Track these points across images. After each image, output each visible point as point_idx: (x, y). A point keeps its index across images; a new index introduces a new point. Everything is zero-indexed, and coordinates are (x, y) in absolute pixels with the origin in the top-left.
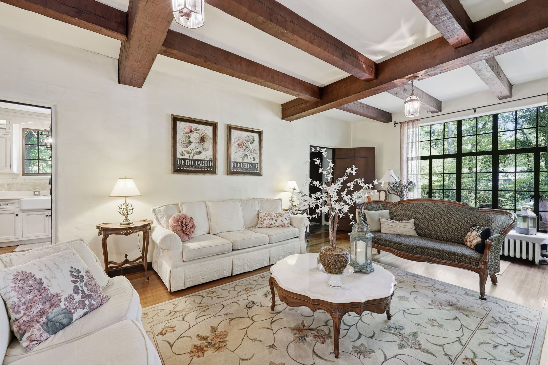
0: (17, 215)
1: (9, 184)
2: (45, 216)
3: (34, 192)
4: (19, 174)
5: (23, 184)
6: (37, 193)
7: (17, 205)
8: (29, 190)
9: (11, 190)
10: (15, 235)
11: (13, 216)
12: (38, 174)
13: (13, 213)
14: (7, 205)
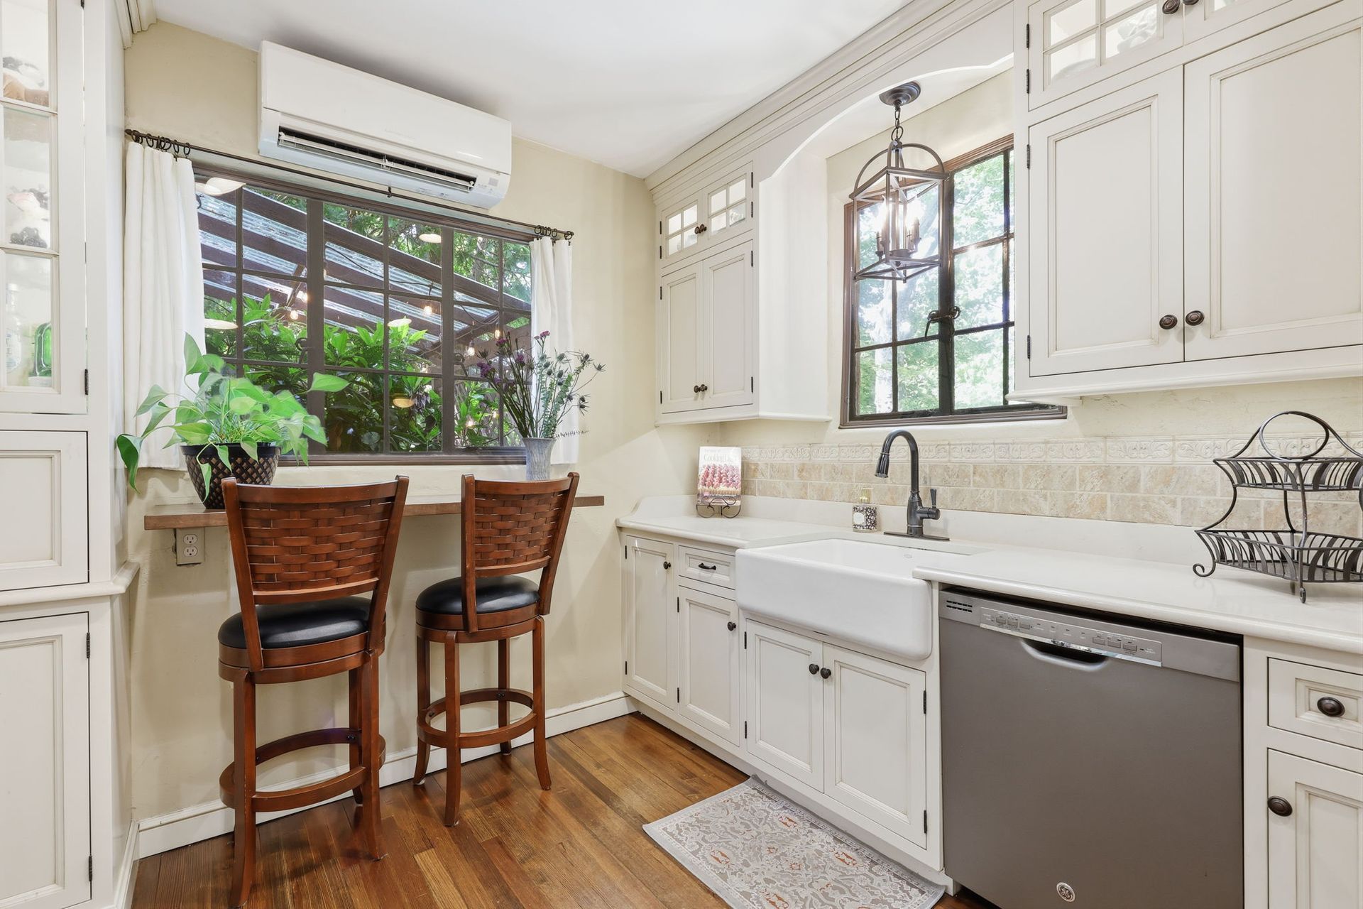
0: (732, 627)
1: (803, 470)
2: (807, 667)
4: (828, 422)
6: (858, 518)
8: (851, 497)
9: (803, 497)
10: (730, 722)
13: (728, 614)
14: (714, 568)
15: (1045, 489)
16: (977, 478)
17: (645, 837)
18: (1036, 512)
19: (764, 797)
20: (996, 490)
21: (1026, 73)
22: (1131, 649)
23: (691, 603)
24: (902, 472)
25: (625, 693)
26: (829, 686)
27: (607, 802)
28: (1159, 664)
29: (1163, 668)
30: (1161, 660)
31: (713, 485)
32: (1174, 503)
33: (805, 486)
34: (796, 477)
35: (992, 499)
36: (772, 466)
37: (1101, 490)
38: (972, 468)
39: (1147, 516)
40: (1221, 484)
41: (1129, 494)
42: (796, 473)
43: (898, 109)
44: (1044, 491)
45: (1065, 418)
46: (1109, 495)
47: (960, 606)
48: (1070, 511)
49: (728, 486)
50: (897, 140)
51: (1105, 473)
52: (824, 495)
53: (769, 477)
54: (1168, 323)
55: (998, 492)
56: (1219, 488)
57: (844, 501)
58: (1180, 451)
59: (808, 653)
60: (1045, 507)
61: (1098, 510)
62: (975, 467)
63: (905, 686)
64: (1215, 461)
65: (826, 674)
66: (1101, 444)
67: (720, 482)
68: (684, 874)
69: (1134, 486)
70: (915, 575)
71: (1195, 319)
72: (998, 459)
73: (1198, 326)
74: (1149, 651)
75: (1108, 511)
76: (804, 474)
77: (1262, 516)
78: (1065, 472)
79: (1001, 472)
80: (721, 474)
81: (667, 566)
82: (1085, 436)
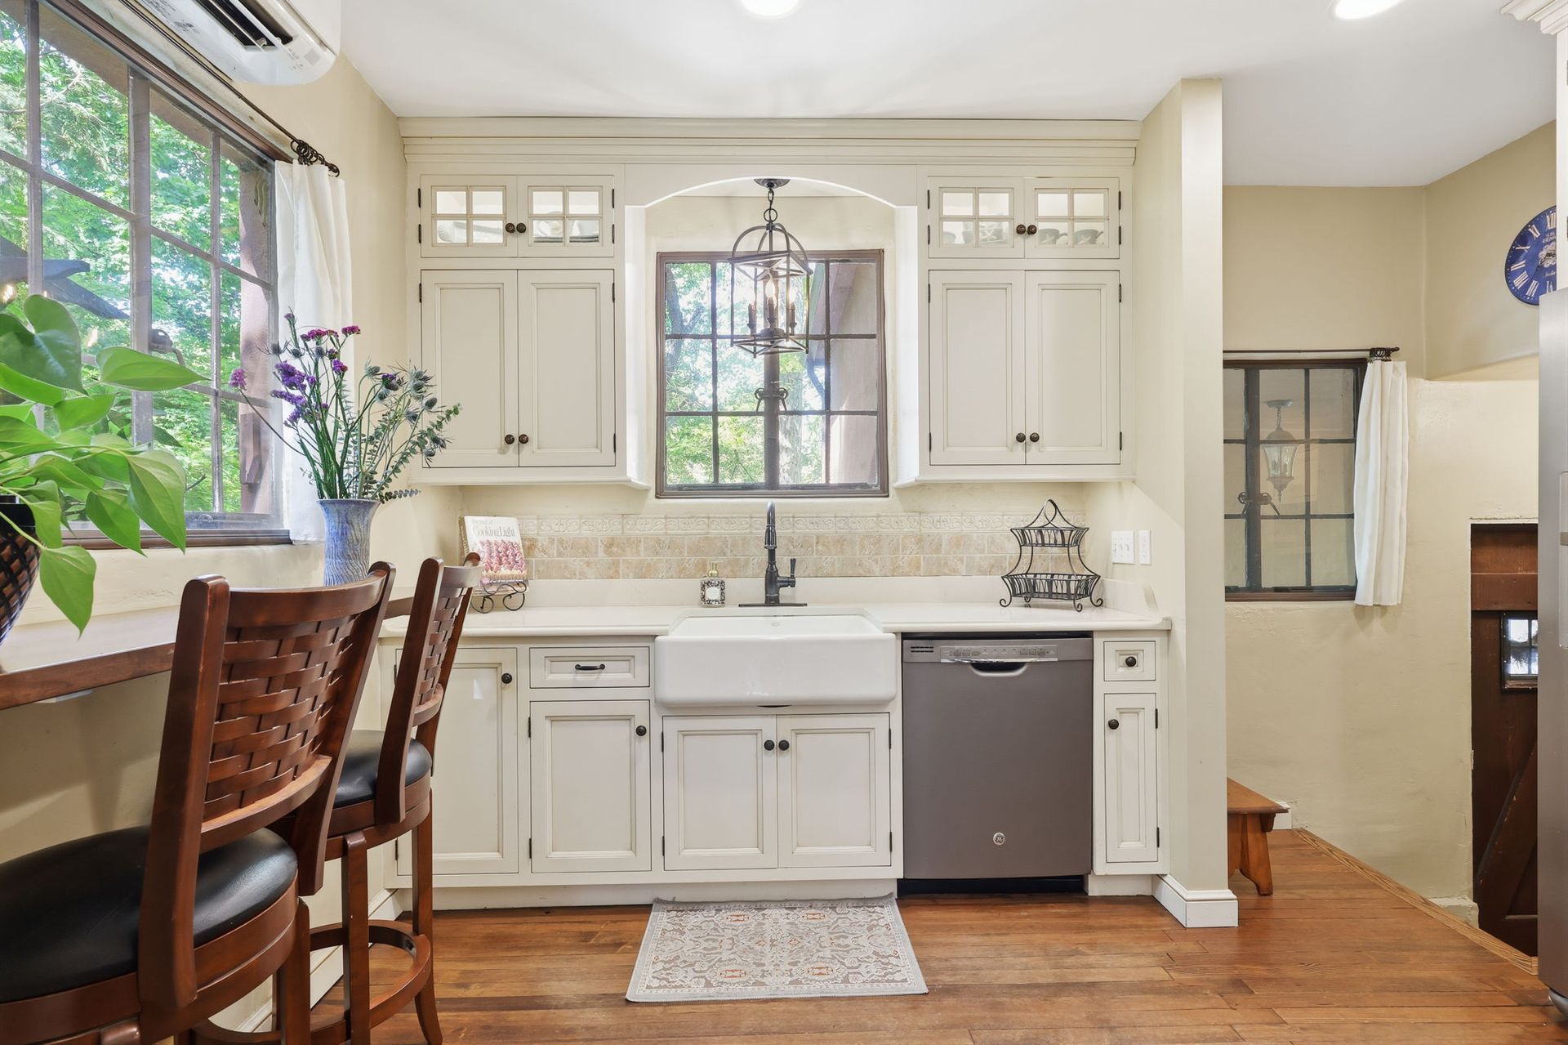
0: (641, 731)
1: (610, 545)
2: (761, 745)
3: (703, 588)
4: (647, 490)
5: (658, 541)
6: (713, 593)
7: (641, 672)
8: (682, 573)
9: (614, 575)
10: (633, 848)
11: (626, 731)
12: (715, 489)
13: (628, 718)
14: (603, 667)
15: (876, 554)
16: (820, 548)
17: (640, 1006)
18: (869, 574)
19: (689, 912)
20: (836, 557)
21: (927, 229)
22: (1041, 654)
23: (553, 719)
24: (744, 544)
25: (389, 890)
26: (786, 758)
27: (547, 1007)
28: (1056, 660)
29: (1059, 661)
30: (1057, 657)
31: (492, 569)
32: (961, 560)
33: (616, 564)
34: (601, 554)
35: (833, 565)
36: (561, 542)
37: (917, 553)
38: (815, 540)
39: (946, 571)
40: (1013, 545)
41: (935, 556)
42: (601, 549)
43: (771, 191)
44: (875, 556)
45: (888, 496)
46: (922, 556)
47: (922, 649)
48: (895, 571)
49: (511, 568)
50: (771, 221)
51: (920, 540)
52: (643, 572)
53: (555, 555)
54: (1020, 438)
55: (839, 559)
56: (986, 549)
57: (672, 577)
58: (965, 524)
59: (755, 732)
60: (876, 569)
61: (915, 570)
62: (818, 537)
63: (868, 731)
64: (1011, 530)
65: (784, 746)
66: (917, 518)
67: (500, 564)
68: (728, 1005)
69: (938, 550)
70: (886, 631)
71: (1035, 438)
72: (839, 531)
73: (1034, 443)
74: (1052, 652)
75: (922, 569)
76: (615, 549)
77: (1008, 566)
78: (892, 541)
79: (841, 542)
80: (499, 552)
81: (507, 679)
82: (905, 512)
